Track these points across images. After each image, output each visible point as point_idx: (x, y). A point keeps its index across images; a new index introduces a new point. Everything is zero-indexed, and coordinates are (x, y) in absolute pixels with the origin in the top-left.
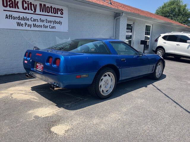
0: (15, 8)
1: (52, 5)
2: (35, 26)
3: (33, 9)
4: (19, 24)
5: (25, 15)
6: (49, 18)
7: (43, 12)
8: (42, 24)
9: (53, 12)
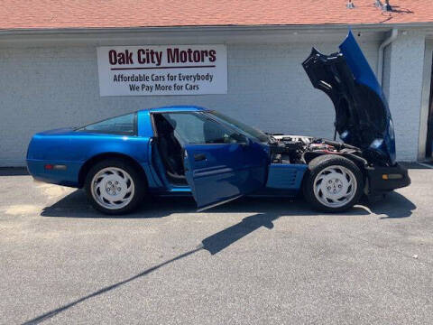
0: (128, 63)
1: (190, 47)
2: (158, 87)
3: (155, 59)
4: (132, 88)
5: (142, 72)
6: (185, 72)
7: (173, 62)
8: (171, 83)
9: (192, 59)
